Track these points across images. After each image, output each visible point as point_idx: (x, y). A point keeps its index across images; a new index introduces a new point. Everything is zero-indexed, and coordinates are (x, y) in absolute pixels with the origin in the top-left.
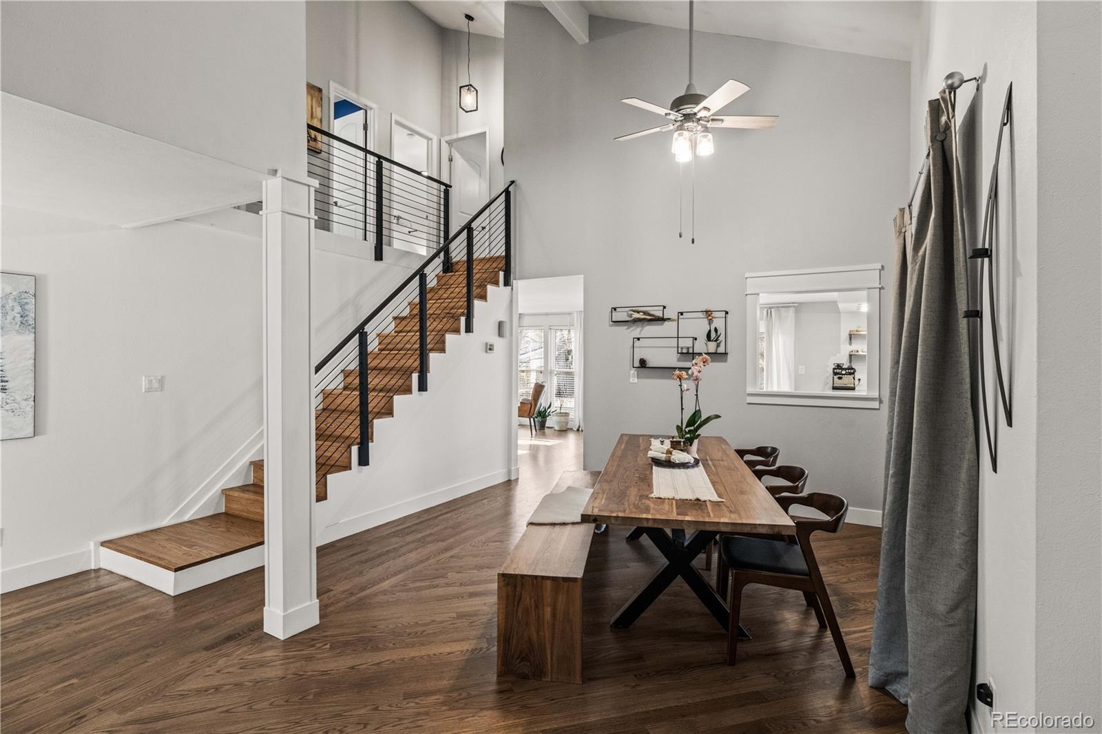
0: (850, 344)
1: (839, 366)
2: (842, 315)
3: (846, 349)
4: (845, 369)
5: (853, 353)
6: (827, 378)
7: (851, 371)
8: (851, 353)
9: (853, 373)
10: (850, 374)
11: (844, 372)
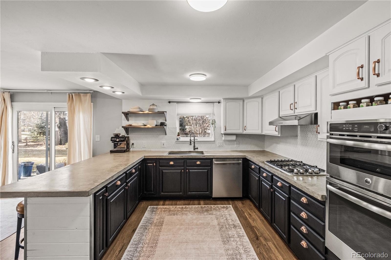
0: (128, 120)
1: (116, 136)
2: (123, 100)
4: (120, 137)
8: (127, 127)
9: (128, 141)
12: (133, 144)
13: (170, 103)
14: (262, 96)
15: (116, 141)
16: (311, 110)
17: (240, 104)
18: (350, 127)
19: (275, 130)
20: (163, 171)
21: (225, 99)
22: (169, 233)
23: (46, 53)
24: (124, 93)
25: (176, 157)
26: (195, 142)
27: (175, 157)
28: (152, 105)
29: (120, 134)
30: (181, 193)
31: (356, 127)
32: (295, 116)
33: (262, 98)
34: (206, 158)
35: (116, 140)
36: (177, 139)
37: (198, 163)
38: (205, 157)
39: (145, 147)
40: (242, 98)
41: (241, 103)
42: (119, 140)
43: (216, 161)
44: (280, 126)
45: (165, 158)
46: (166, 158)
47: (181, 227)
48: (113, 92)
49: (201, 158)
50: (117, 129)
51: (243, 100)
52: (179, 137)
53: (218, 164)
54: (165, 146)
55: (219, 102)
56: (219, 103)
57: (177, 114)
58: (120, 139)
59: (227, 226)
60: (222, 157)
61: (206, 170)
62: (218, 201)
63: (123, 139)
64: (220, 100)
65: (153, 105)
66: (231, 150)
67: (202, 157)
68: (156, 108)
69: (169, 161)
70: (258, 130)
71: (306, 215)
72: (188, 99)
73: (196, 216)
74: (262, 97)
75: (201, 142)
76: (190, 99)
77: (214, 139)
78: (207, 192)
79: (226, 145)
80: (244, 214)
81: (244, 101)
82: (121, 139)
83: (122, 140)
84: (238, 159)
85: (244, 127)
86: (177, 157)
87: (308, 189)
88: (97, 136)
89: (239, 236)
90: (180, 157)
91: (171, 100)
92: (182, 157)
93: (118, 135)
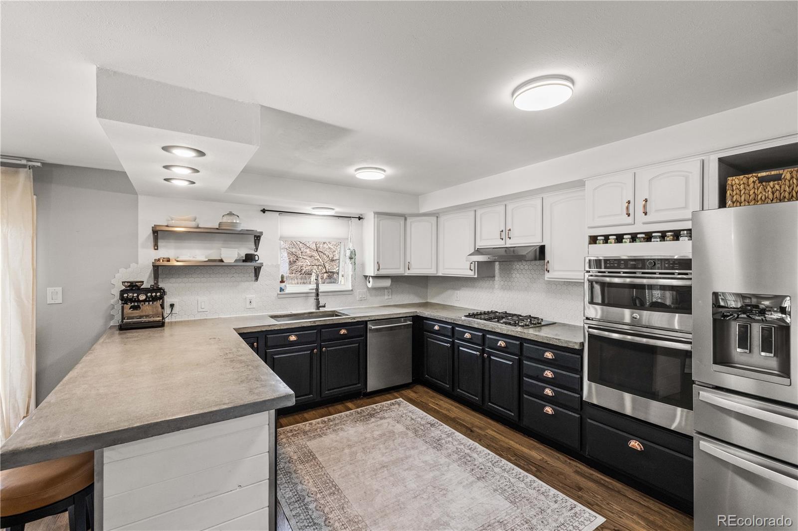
0: (156, 247)
1: (133, 287)
2: (139, 197)
3: (147, 256)
4: (146, 291)
5: (161, 263)
6: (113, 307)
7: (156, 294)
8: (158, 263)
9: (161, 298)
10: (155, 299)
11: (142, 297)
12: (172, 306)
13: (264, 212)
14: (438, 213)
15: (139, 301)
16: (536, 241)
17: (400, 224)
18: (616, 263)
19: (469, 268)
20: (275, 357)
21: (378, 214)
22: (341, 466)
23: (115, 72)
24: (194, 183)
25: (303, 326)
26: (320, 294)
27: (300, 326)
28: (228, 214)
29: (143, 282)
30: (312, 396)
31: (622, 264)
32: (505, 249)
33: (437, 217)
34: (357, 321)
35: (138, 296)
36: (281, 290)
37: (343, 332)
38: (355, 321)
39: (204, 310)
40: (405, 215)
41: (402, 223)
42: (147, 296)
43: (374, 326)
44: (476, 263)
45: (279, 328)
46: (282, 328)
47: (354, 449)
48: (165, 180)
49: (349, 322)
50: (122, 270)
51: (404, 217)
52: (284, 284)
53: (377, 330)
54: (254, 305)
55: (360, 218)
56: (359, 220)
57: (279, 236)
58: (149, 294)
59: (422, 428)
60: (383, 318)
61: (357, 343)
62: (375, 397)
63: (158, 294)
64: (361, 215)
65: (231, 214)
66: (379, 305)
67: (351, 321)
68: (238, 222)
69: (288, 334)
70: (431, 268)
71: (551, 373)
72: (308, 209)
73: (360, 427)
74: (437, 215)
75: (330, 294)
76: (314, 208)
77: (352, 286)
78: (359, 384)
79: (371, 296)
80: (429, 406)
81: (406, 219)
82: (154, 294)
83: (156, 296)
84: (406, 318)
85: (408, 264)
86: (305, 325)
87: (559, 339)
88: (50, 290)
89: (448, 436)
90: (309, 325)
91: (267, 206)
92: (314, 324)
93: (137, 285)
